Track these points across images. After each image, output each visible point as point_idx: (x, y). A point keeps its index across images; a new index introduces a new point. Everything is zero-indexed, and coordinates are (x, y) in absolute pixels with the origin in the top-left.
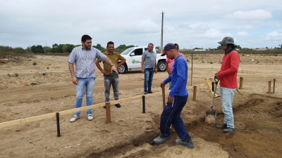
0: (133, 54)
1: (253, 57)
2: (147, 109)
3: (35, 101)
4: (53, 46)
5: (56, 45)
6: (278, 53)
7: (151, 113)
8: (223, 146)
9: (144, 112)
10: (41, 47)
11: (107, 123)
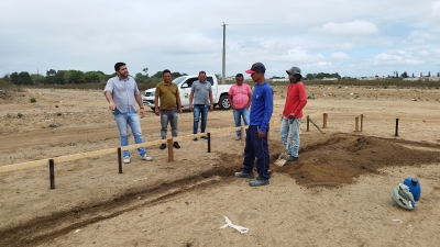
0: (186, 85)
1: (352, 90)
2: (212, 149)
3: (70, 144)
4: (48, 73)
5: (52, 71)
6: (389, 84)
7: (218, 153)
8: (292, 175)
9: (209, 151)
10: (27, 74)
11: (169, 161)
